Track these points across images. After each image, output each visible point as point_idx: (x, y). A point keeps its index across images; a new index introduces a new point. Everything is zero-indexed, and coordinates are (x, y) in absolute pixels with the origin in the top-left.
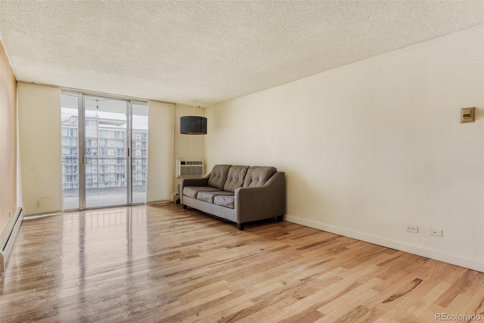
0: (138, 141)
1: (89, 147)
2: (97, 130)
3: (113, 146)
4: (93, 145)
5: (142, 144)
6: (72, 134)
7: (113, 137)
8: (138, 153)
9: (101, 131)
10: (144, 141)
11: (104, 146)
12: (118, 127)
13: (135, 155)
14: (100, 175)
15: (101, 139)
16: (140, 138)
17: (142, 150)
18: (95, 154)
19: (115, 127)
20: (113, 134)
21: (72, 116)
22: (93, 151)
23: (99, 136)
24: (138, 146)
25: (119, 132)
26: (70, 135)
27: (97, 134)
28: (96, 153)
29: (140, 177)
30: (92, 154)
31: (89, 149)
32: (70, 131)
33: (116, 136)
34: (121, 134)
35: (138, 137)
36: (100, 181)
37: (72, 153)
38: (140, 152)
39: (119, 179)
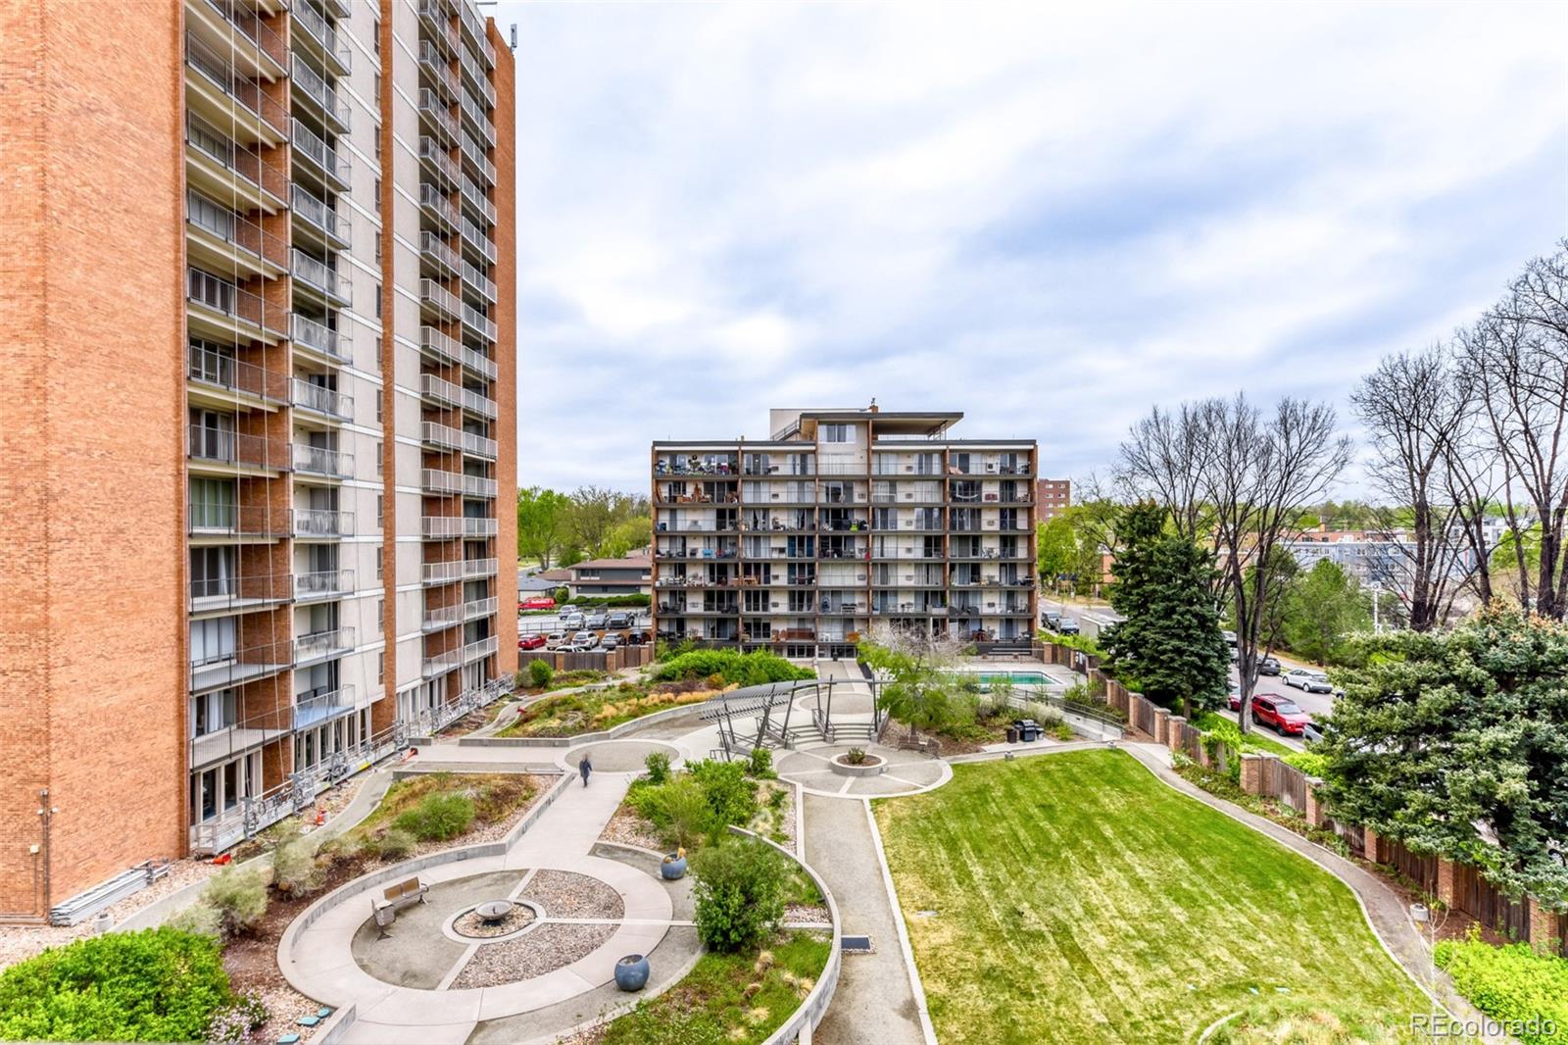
0: (991, 479)
1: (847, 506)
2: (868, 450)
3: (912, 500)
4: (857, 500)
5: (1001, 488)
6: (804, 468)
7: (915, 472)
8: (991, 523)
9: (879, 452)
10: (1010, 477)
11: (886, 501)
12: (932, 438)
13: (980, 527)
14: (875, 592)
15: (878, 479)
16: (996, 469)
17: (1003, 512)
18: (861, 526)
19: (923, 437)
20: (914, 461)
21: (803, 416)
22: (858, 517)
23: (875, 472)
24: (988, 497)
25: (929, 454)
26: (798, 473)
27: (869, 465)
28: (864, 522)
29: (997, 606)
30: (854, 528)
31: (846, 510)
32: (798, 461)
33: (920, 468)
34: (936, 459)
35: (991, 466)
36: (875, 612)
37: (803, 525)
38: (995, 516)
39: (929, 607)
